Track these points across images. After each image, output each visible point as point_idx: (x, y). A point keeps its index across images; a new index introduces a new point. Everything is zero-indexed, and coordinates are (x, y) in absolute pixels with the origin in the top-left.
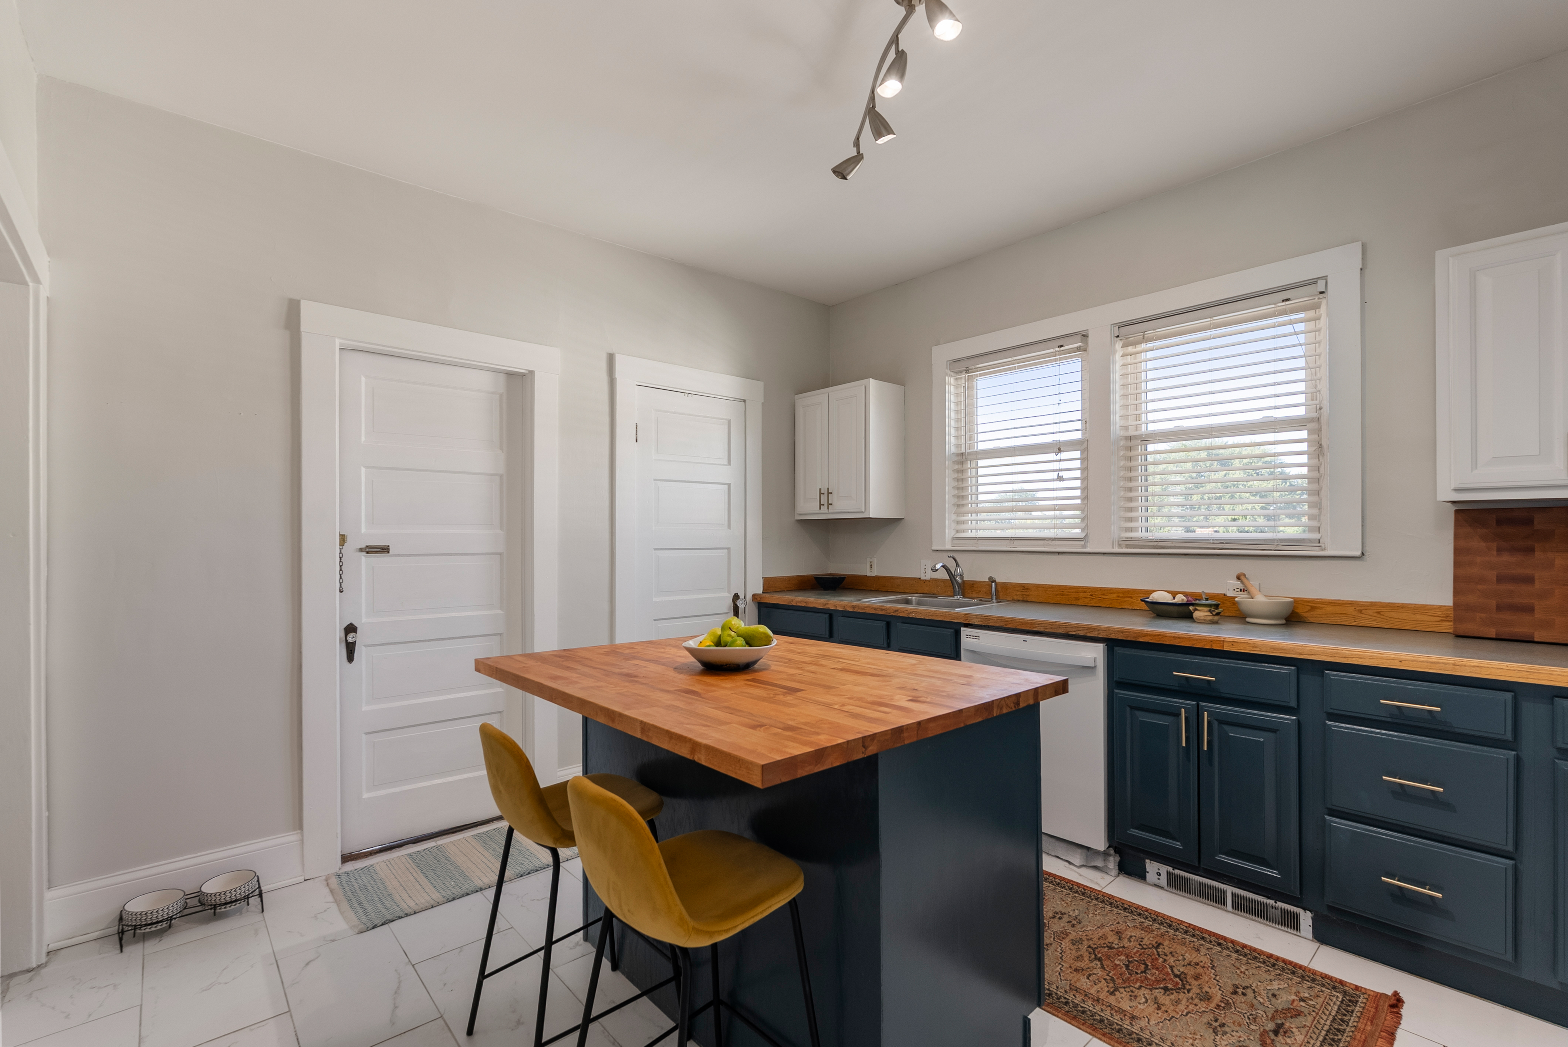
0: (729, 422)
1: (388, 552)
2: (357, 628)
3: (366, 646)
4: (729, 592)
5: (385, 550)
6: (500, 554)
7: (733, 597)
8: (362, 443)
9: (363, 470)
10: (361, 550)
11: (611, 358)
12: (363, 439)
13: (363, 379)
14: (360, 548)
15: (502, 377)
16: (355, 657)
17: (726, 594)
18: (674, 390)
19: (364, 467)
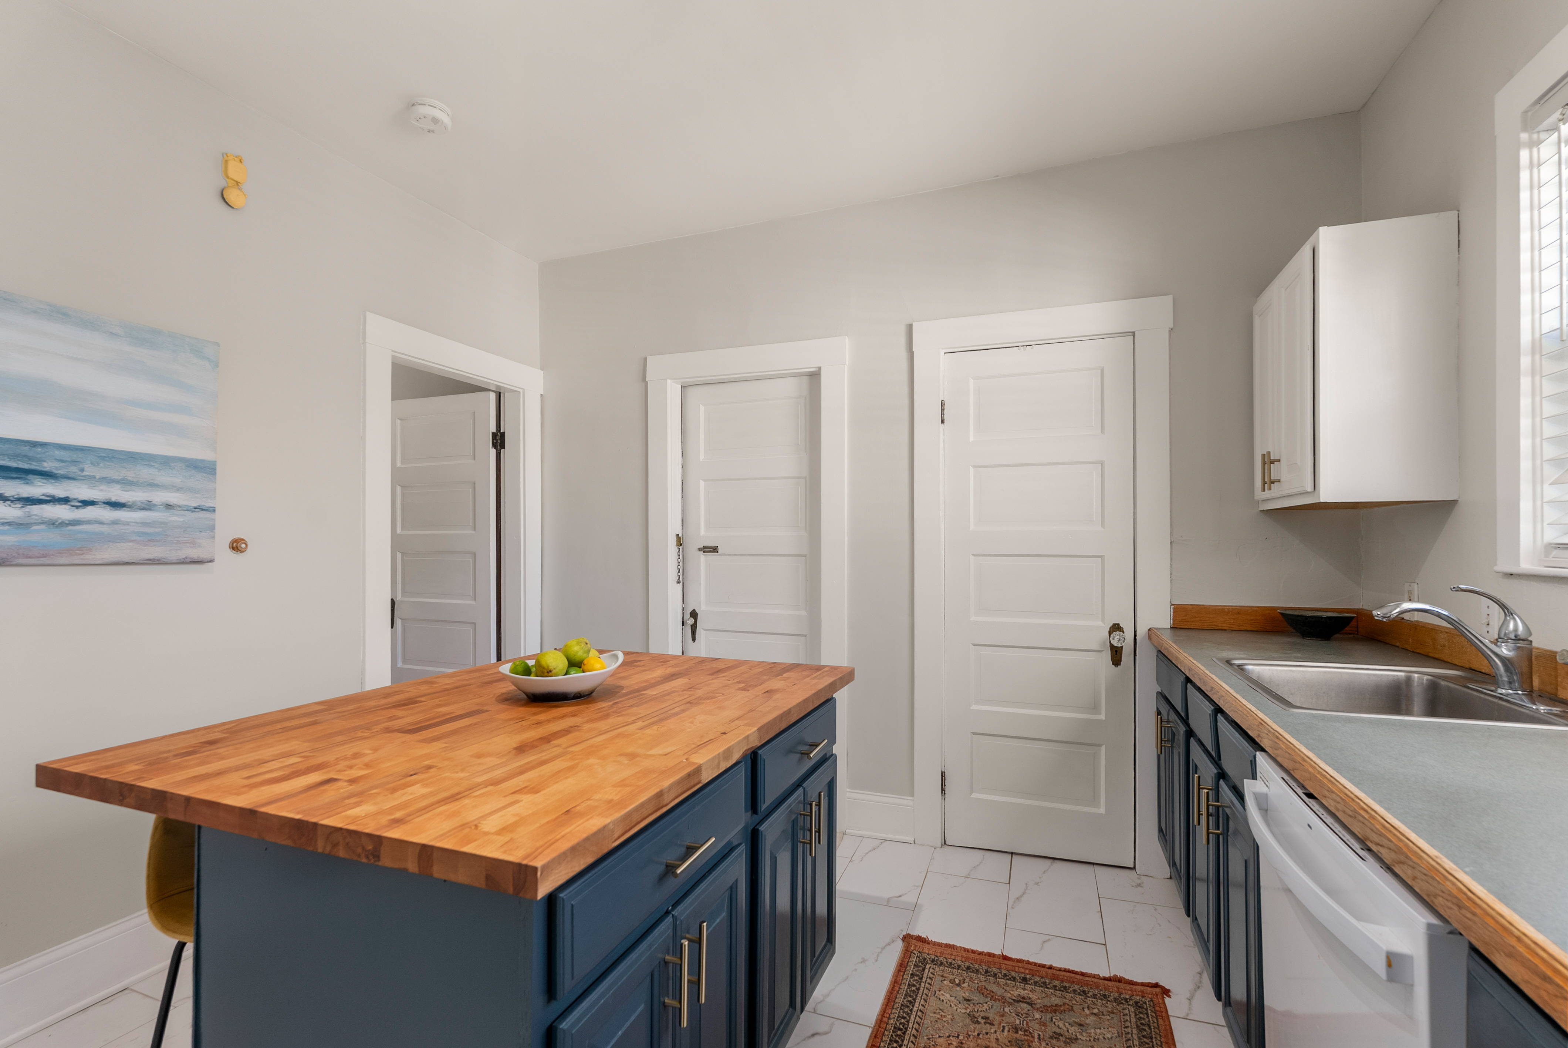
0: (1102, 370)
1: (718, 552)
2: (697, 614)
3: (705, 630)
4: (1103, 621)
5: (715, 549)
6: (805, 556)
7: (1110, 628)
8: (701, 460)
9: (702, 483)
10: (700, 549)
11: (910, 328)
12: (702, 457)
13: (702, 408)
14: (699, 548)
15: (805, 379)
16: (696, 638)
17: (1100, 623)
18: (1010, 345)
19: (703, 480)
